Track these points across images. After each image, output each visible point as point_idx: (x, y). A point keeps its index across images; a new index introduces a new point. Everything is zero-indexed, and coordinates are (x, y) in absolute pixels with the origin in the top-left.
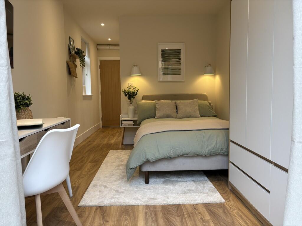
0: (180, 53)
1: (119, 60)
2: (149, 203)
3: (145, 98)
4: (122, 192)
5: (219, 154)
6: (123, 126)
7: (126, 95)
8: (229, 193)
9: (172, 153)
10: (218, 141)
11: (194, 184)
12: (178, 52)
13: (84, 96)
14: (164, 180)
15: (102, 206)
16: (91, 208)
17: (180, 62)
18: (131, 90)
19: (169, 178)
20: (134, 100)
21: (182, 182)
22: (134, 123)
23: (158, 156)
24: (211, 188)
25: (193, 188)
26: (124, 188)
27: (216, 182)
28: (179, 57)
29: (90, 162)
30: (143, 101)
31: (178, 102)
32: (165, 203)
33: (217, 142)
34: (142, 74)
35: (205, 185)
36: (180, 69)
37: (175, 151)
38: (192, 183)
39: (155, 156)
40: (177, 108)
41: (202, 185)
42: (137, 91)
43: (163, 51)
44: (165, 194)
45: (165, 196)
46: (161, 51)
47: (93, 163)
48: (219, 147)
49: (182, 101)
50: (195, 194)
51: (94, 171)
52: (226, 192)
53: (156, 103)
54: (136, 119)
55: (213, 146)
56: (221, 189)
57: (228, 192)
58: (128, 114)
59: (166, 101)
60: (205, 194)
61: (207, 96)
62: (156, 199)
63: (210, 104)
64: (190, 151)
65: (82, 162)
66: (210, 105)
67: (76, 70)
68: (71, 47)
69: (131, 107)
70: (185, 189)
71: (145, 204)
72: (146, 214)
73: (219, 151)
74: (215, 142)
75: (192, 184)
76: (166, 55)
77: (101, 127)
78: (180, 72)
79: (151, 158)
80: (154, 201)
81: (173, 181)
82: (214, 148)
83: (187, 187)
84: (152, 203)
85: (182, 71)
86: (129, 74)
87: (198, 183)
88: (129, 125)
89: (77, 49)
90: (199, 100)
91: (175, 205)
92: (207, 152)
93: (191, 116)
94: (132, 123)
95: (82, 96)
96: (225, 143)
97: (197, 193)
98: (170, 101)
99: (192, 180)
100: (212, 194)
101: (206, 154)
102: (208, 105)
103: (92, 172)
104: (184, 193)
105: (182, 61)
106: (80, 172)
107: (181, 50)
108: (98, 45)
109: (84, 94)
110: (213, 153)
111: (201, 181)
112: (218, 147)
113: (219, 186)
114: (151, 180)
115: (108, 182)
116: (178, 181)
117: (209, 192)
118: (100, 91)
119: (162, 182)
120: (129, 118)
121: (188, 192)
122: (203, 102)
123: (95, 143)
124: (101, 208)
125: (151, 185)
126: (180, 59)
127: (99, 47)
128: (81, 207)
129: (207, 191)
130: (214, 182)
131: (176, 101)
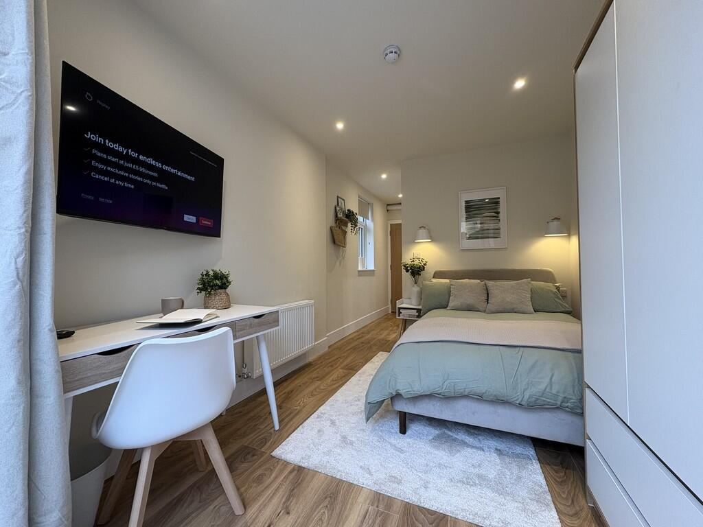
0: (497, 203)
1: (401, 224)
2: (383, 487)
3: (438, 275)
4: (351, 443)
5: (557, 408)
6: (401, 317)
7: (407, 271)
8: (585, 520)
9: (446, 388)
10: (554, 378)
11: (498, 461)
12: (495, 202)
13: (359, 271)
14: (437, 432)
15: (304, 468)
16: (287, 463)
17: (497, 217)
18: (417, 262)
19: (449, 430)
20: (420, 278)
21: (473, 447)
22: (417, 314)
23: (418, 389)
24: (537, 488)
25: (492, 474)
26: (359, 433)
27: (555, 467)
28: (495, 211)
29: (342, 368)
30: (435, 280)
31: (490, 283)
32: (413, 499)
33: (553, 380)
34: (433, 238)
35: (524, 474)
36: (499, 229)
37: (452, 384)
38: (494, 457)
39: (412, 388)
40: (488, 294)
41: (515, 470)
42: (425, 264)
43: (467, 202)
44: (426, 472)
45: (421, 479)
46: (464, 202)
47: (345, 371)
48: (558, 392)
49: (499, 283)
50: (490, 494)
51: (337, 385)
52: (576, 514)
53: (452, 285)
54: (420, 307)
55: (542, 387)
56: (564, 496)
57: (583, 514)
58: (410, 298)
59: (472, 281)
60: (516, 504)
61: (554, 273)
62: (399, 482)
63: (558, 288)
64: (484, 391)
65: (332, 366)
66: (559, 290)
67: (345, 238)
68: (338, 209)
69: (416, 289)
70: (472, 470)
71: (375, 488)
72: (365, 518)
73: (559, 403)
74: (549, 378)
75: (493, 459)
76: (472, 209)
77: (390, 312)
78: (499, 233)
79: (404, 391)
80: (395, 485)
81: (455, 440)
82: (543, 393)
83: (479, 466)
84: (390, 490)
85: (501, 231)
86: (413, 241)
87: (507, 460)
88: (410, 316)
89: (348, 210)
90: (532, 280)
91: (433, 513)
92: (526, 398)
93: (513, 309)
94: (415, 313)
95: (357, 272)
96: (574, 387)
97: (497, 491)
98: (479, 281)
99: (496, 449)
100: (534, 506)
101: (523, 403)
102: (552, 291)
103: (335, 386)
104: (467, 482)
105: (501, 216)
106: (319, 382)
107: (499, 198)
108: (388, 205)
109: (360, 268)
110: (542, 403)
111: (518, 456)
112: (554, 391)
113: (561, 483)
114: (414, 428)
115: (343, 415)
116: (464, 443)
117: (527, 500)
118: (390, 264)
119: (431, 438)
120: (411, 304)
121: (477, 482)
122: (542, 284)
123: (369, 336)
124: (300, 470)
125: (409, 440)
126: (498, 213)
127: (389, 208)
128: (274, 457)
129: (524, 493)
130: (548, 467)
131: (487, 282)
